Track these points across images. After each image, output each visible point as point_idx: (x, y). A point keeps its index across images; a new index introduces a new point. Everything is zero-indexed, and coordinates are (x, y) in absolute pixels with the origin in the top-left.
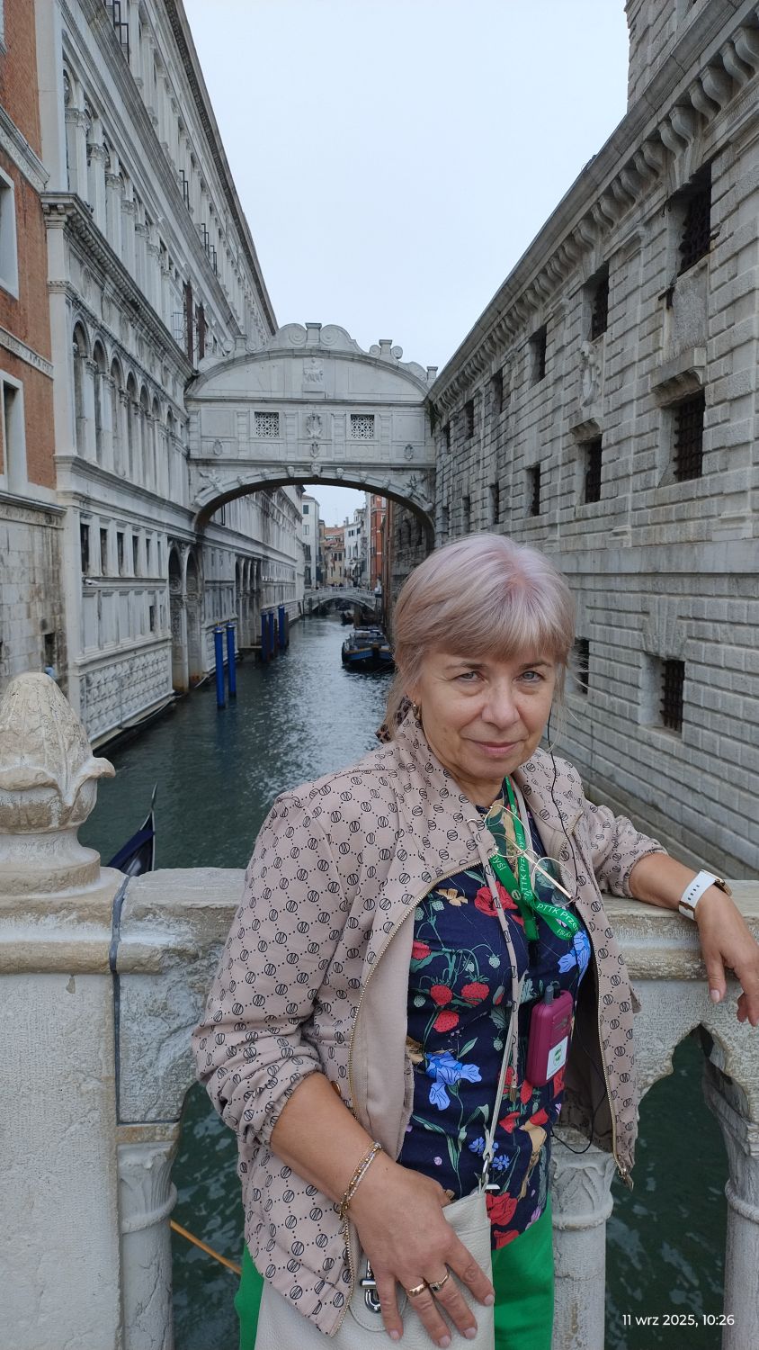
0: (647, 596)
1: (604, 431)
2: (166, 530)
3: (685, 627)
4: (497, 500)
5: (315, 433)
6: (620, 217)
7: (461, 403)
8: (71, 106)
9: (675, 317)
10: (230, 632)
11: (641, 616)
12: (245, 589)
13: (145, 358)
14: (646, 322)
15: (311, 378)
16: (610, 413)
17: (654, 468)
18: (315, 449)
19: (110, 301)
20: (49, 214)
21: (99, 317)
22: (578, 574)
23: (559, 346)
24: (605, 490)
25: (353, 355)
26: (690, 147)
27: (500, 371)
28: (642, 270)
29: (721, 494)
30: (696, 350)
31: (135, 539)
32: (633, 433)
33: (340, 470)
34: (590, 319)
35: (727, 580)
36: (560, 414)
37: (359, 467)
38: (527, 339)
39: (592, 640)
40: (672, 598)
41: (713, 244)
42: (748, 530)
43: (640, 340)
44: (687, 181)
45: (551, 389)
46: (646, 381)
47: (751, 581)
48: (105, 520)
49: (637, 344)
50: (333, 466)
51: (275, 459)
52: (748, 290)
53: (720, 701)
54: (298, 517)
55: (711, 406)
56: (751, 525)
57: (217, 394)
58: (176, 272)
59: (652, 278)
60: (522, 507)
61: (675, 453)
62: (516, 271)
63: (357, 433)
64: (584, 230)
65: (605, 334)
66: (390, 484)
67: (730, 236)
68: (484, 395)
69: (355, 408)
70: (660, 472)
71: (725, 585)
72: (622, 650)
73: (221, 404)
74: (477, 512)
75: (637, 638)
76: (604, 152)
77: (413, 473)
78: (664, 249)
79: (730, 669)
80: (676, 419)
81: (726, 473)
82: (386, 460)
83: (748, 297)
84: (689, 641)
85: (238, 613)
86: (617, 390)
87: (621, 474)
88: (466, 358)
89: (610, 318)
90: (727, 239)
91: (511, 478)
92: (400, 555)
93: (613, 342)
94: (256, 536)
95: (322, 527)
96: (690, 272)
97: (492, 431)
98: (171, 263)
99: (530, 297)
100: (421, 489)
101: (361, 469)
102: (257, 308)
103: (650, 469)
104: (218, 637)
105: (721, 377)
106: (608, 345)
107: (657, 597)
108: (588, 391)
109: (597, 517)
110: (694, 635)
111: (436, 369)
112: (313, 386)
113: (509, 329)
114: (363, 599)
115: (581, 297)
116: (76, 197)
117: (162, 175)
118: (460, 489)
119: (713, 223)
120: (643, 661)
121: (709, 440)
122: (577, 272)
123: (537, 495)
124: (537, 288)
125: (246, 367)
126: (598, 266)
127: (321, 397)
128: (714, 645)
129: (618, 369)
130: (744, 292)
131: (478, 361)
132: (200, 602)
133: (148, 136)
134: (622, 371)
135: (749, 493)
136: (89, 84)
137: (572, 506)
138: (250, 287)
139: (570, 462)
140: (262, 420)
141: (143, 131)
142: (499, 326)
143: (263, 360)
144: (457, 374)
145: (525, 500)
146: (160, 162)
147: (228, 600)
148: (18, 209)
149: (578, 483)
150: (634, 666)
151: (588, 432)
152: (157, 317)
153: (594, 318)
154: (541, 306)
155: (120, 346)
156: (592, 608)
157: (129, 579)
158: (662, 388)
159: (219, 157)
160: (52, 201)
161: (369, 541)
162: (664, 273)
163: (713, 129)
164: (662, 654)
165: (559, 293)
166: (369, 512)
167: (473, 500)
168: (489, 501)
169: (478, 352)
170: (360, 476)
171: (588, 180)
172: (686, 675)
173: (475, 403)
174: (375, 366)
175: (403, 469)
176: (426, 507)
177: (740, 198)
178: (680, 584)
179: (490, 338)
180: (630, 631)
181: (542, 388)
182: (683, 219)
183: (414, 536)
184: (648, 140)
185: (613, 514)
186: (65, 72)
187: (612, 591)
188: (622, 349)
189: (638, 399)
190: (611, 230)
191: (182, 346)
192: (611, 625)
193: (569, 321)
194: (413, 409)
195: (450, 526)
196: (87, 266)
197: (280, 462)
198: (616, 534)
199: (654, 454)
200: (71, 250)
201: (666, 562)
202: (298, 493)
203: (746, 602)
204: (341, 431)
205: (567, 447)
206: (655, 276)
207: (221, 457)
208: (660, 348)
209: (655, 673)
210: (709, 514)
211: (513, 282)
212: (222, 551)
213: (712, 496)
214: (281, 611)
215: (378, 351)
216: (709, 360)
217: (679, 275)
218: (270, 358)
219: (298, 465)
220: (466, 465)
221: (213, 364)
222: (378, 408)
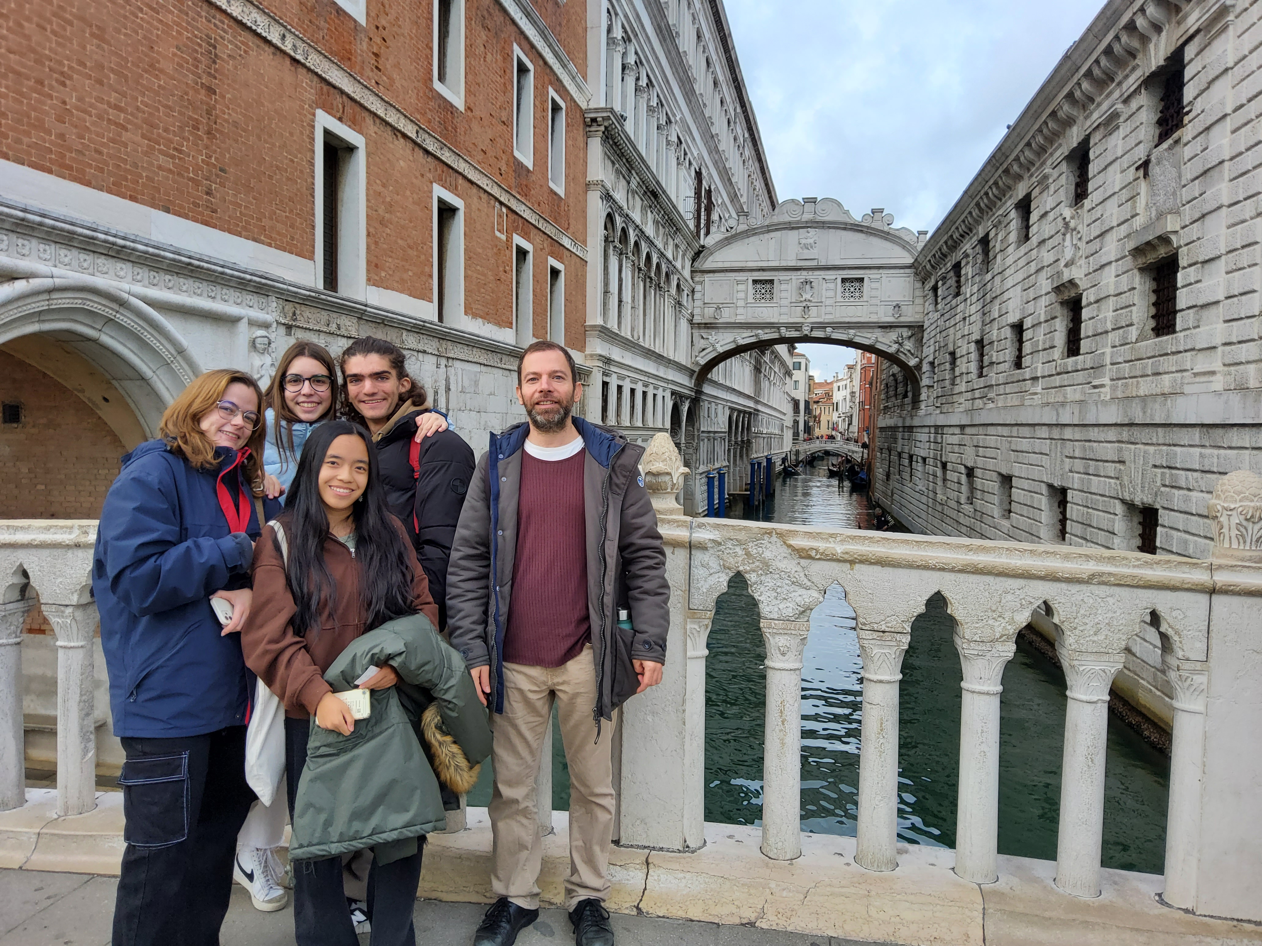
0: (1123, 445)
1: (1084, 290)
2: (670, 386)
3: (1159, 476)
4: (982, 355)
5: (807, 296)
6: (1100, 95)
7: (949, 264)
8: (611, 36)
9: (1152, 186)
10: (721, 476)
11: (1118, 465)
12: (736, 438)
13: (660, 238)
14: (1124, 191)
15: (806, 246)
16: (1090, 273)
17: (1131, 325)
18: (806, 309)
19: (634, 192)
20: (590, 126)
21: (625, 207)
22: (1057, 425)
23: (1042, 212)
24: (1084, 345)
25: (846, 224)
26: (1164, 34)
27: (987, 234)
28: (1120, 142)
29: (1193, 349)
30: (1169, 217)
31: (645, 394)
32: (1112, 293)
34: (1073, 187)
35: (1197, 430)
36: (1043, 275)
37: (849, 326)
38: (1013, 205)
39: (1070, 489)
40: (1147, 447)
41: (1186, 119)
42: (1218, 382)
43: (1119, 206)
44: (1162, 62)
45: (1035, 251)
46: (1124, 245)
47: (1220, 431)
48: (621, 377)
49: (1116, 210)
50: (822, 326)
51: (768, 321)
52: (1217, 162)
53: (1191, 546)
54: (788, 373)
55: (1184, 268)
56: (1222, 378)
57: (720, 265)
58: (690, 161)
59: (1129, 151)
60: (1005, 362)
61: (1153, 311)
62: (1002, 145)
63: (847, 294)
64: (1066, 107)
65: (1085, 201)
66: (878, 341)
67: (1202, 112)
68: (971, 257)
69: (846, 272)
70: (1137, 328)
71: (1196, 435)
72: (1098, 497)
73: (722, 274)
74: (962, 366)
75: (1113, 486)
76: (1082, 39)
77: (900, 330)
78: (1142, 124)
79: (1200, 516)
80: (1154, 279)
81: (1197, 330)
82: (874, 318)
83: (1217, 169)
84: (1163, 489)
85: (729, 462)
86: (1097, 252)
87: (1100, 331)
88: (955, 222)
89: (1091, 186)
90: (1199, 115)
91: (995, 334)
92: (886, 408)
93: (1093, 208)
94: (749, 391)
95: (811, 382)
96: (1165, 145)
97: (979, 290)
98: (685, 154)
99: (1016, 167)
100: (908, 345)
101: (849, 328)
102: (759, 184)
103: (1127, 326)
104: (710, 481)
105: (1193, 241)
106: (1089, 211)
107: (1133, 447)
108: (1068, 254)
109: (1077, 371)
110: (1167, 483)
111: (925, 233)
112: (807, 254)
113: (995, 196)
114: (849, 451)
115: (1064, 166)
116: (612, 110)
117: (681, 80)
118: (947, 345)
119: (1186, 101)
120: (1119, 508)
121: (1183, 299)
122: (1060, 145)
123: (1020, 350)
124: (1022, 159)
125: (747, 240)
126: (1080, 140)
127: (814, 263)
128: (1186, 492)
129: (1098, 233)
130: (1214, 164)
131: (966, 226)
132: (697, 449)
133: (671, 48)
134: (1102, 235)
135: (1220, 349)
136: (626, 16)
137: (1054, 360)
138: (754, 166)
139: (1053, 319)
140: (758, 286)
141: (667, 46)
142: (986, 194)
143: (763, 233)
144: (945, 238)
145: (1009, 354)
146: (680, 69)
147: (721, 449)
148: (568, 125)
149: (1060, 338)
150: (1111, 513)
151: (1069, 291)
152: (672, 203)
153: (1077, 185)
154: (1026, 176)
155: (641, 230)
156: (1071, 457)
157: (638, 428)
158: (1138, 251)
159: (730, 56)
160: (593, 115)
161: (857, 395)
162: (1141, 145)
163: (1185, 17)
164: (1137, 501)
165: (1043, 163)
166: (859, 367)
167: (958, 355)
168: (974, 356)
169: (966, 217)
170: (848, 334)
171: (1069, 63)
172: (1160, 522)
173: (963, 264)
174: (867, 233)
175: (891, 327)
176: (912, 362)
177: (1210, 78)
178: (1155, 434)
179: (978, 204)
180: (1107, 480)
181: (1027, 250)
182: (1162, 95)
183: (901, 389)
184: (1123, 28)
185: (1092, 368)
186: (608, 11)
187: (1090, 441)
188: (1102, 215)
189: (1117, 261)
190: (1092, 107)
191: (692, 225)
192: (1089, 474)
193: (1052, 189)
194: (902, 271)
195: (936, 379)
196: (617, 165)
197: (773, 323)
198: (1095, 387)
199: (1131, 312)
200: (606, 153)
201: (1141, 414)
202: (789, 351)
203: (1216, 452)
204: (831, 294)
205: (1050, 305)
206: (1132, 148)
207: (720, 321)
208: (1137, 214)
209: (1131, 521)
210: (1182, 368)
211: (999, 155)
212: (717, 404)
213: (1186, 351)
214: (769, 460)
215: (870, 219)
216: (1183, 224)
217: (1156, 146)
218: (769, 231)
219: (789, 326)
220: (952, 322)
221: (717, 240)
222: (867, 271)
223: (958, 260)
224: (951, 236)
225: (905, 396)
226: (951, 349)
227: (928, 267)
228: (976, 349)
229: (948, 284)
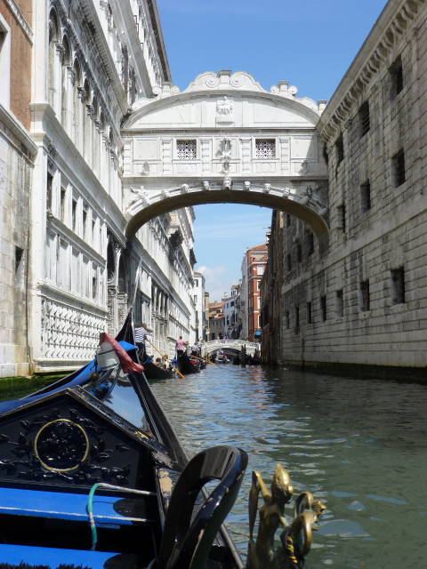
2: (107, 222)
5: (226, 154)
7: (354, 110)
15: (224, 112)
18: (226, 167)
21: (67, 17)
25: (257, 93)
31: (84, 213)
33: (247, 183)
37: (262, 181)
48: (65, 180)
50: (241, 180)
51: (193, 176)
57: (147, 127)
63: (261, 153)
66: (289, 194)
69: (260, 134)
73: (149, 135)
77: (308, 184)
82: (286, 174)
94: (165, 273)
97: (392, 110)
100: (316, 197)
112: (224, 118)
118: (358, 179)
125: (170, 106)
127: (231, 126)
140: (182, 146)
167: (372, 180)
170: (264, 187)
173: (370, 102)
175: (300, 181)
176: (321, 212)
194: (306, 134)
197: (197, 178)
204: (247, 152)
207: (148, 176)
218: (190, 98)
219: (212, 180)
220: (363, 155)
221: (143, 105)
222: (278, 134)
223: (365, 99)
224: (358, 81)
225: (312, 251)
226: (363, 179)
227: (332, 123)
228: (393, 165)
229: (354, 128)
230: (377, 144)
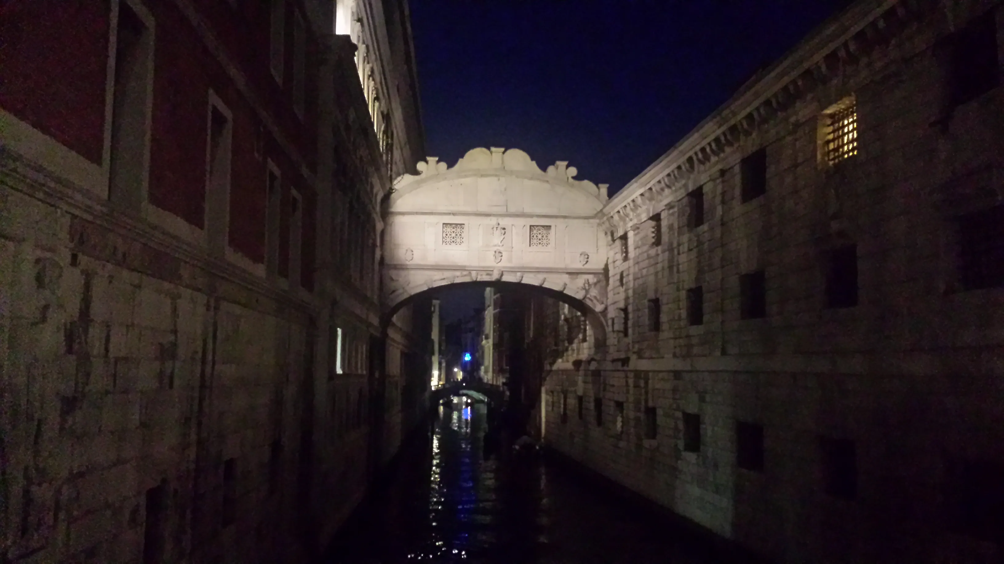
1: (858, 242)
5: (498, 241)
6: (870, 56)
7: (643, 216)
9: (954, 141)
18: (497, 254)
24: (864, 296)
25: (533, 174)
27: (700, 188)
33: (520, 274)
37: (538, 271)
38: (739, 160)
39: (859, 442)
44: (963, 25)
45: (776, 204)
50: (513, 271)
51: (459, 264)
57: (411, 208)
61: (960, 262)
63: (535, 241)
66: (566, 287)
68: (676, 209)
69: (533, 219)
70: (945, 281)
73: (412, 217)
74: (667, 313)
77: (586, 277)
82: (561, 265)
91: (719, 283)
97: (690, 240)
100: (594, 292)
101: (539, 273)
113: (714, 152)
123: (759, 298)
125: (436, 185)
127: (503, 210)
139: (808, 269)
140: (449, 230)
142: (703, 150)
143: (452, 178)
144: (641, 191)
151: (838, 242)
167: (663, 302)
168: (686, 304)
169: (673, 171)
170: (538, 279)
173: (663, 216)
174: (552, 184)
175: (578, 274)
176: (599, 308)
179: (690, 160)
181: (762, 203)
194: (586, 221)
197: (465, 266)
204: (521, 240)
205: (804, 255)
207: (411, 262)
218: (459, 177)
219: (481, 270)
220: (652, 270)
221: (408, 182)
222: (554, 220)
223: (658, 211)
224: (650, 189)
226: (651, 295)
228: (688, 297)
229: (642, 234)
230: (671, 267)
